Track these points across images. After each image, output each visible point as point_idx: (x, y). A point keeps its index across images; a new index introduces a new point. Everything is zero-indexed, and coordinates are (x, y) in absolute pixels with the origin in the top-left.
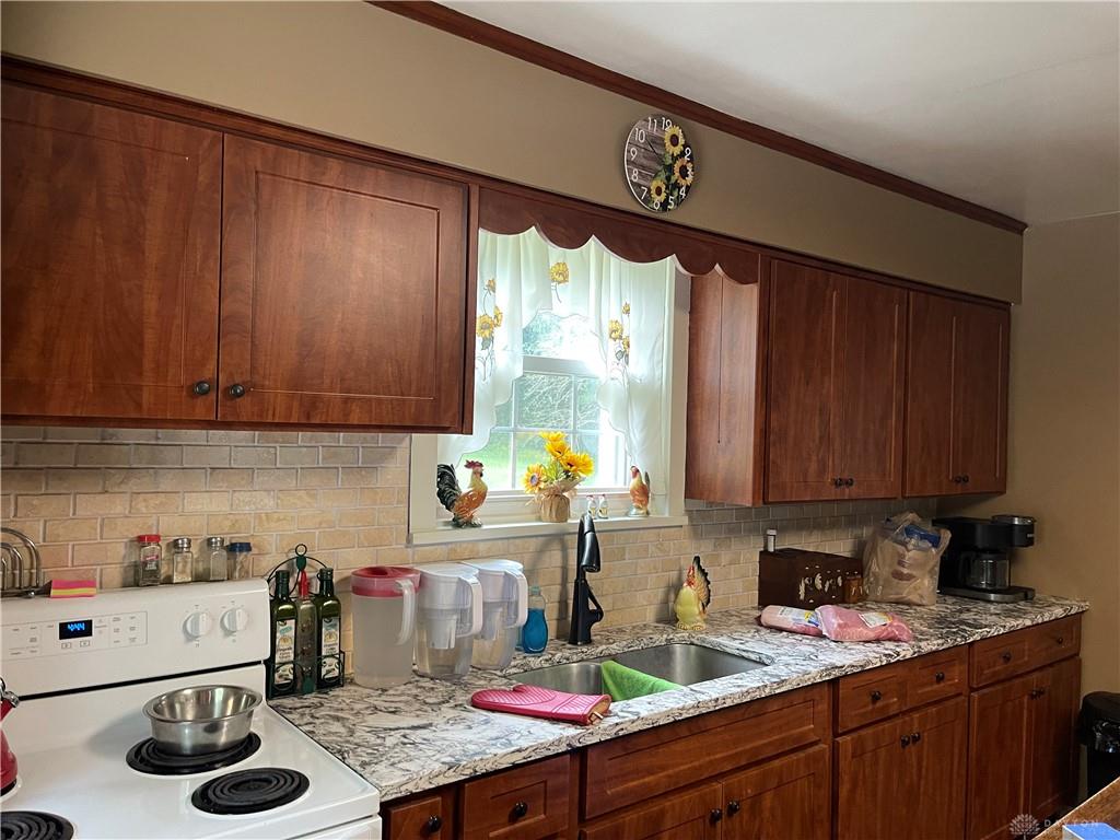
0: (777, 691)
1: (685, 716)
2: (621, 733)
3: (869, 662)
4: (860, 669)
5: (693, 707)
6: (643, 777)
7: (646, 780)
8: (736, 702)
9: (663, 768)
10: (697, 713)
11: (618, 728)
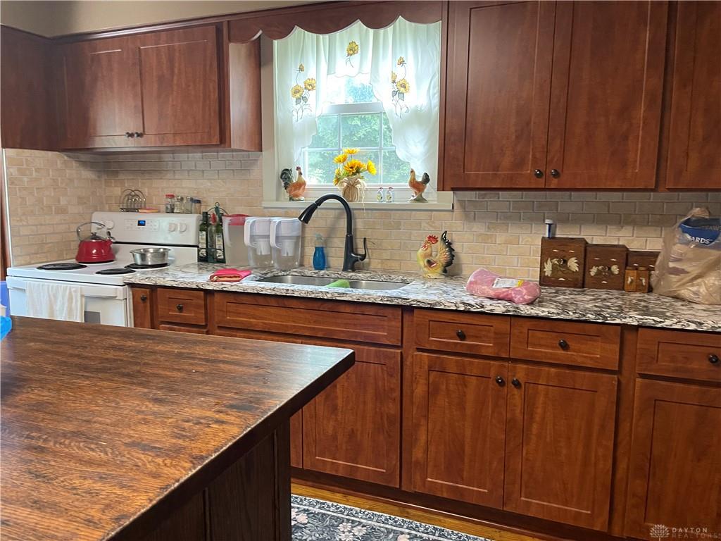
0: (338, 298)
1: (264, 292)
2: (225, 289)
3: (440, 303)
4: (429, 306)
5: (270, 289)
6: (250, 318)
7: (251, 320)
8: (302, 295)
9: (261, 318)
10: (273, 293)
11: (223, 286)
